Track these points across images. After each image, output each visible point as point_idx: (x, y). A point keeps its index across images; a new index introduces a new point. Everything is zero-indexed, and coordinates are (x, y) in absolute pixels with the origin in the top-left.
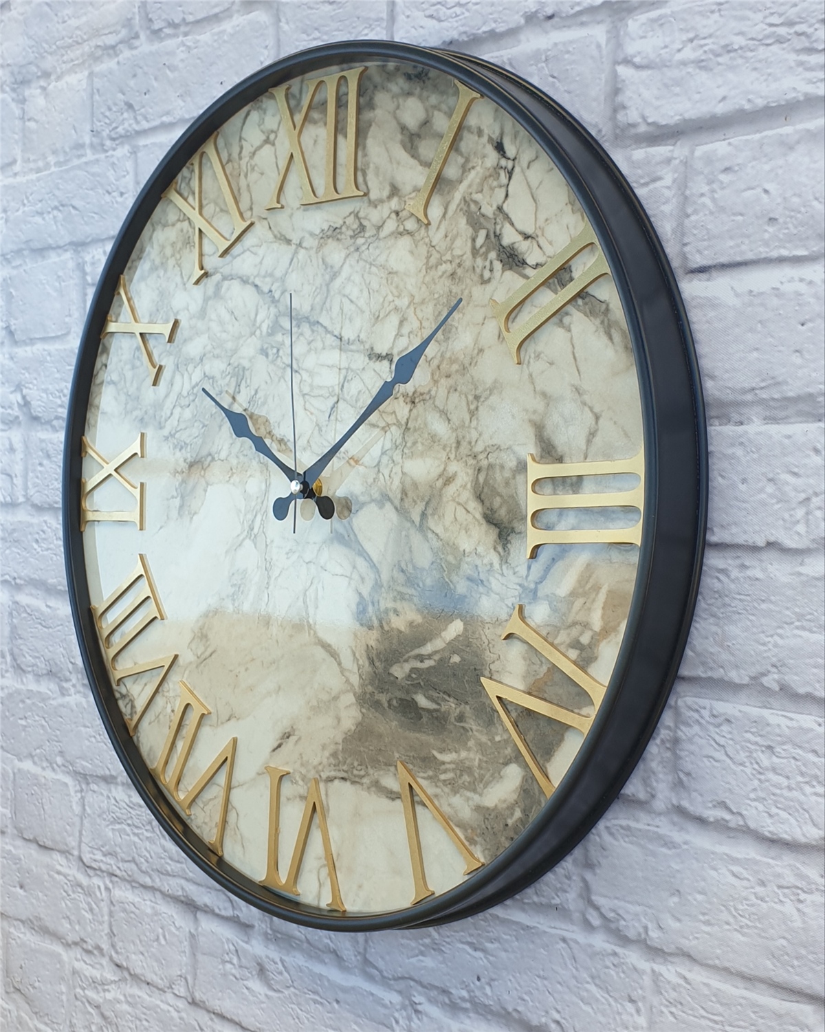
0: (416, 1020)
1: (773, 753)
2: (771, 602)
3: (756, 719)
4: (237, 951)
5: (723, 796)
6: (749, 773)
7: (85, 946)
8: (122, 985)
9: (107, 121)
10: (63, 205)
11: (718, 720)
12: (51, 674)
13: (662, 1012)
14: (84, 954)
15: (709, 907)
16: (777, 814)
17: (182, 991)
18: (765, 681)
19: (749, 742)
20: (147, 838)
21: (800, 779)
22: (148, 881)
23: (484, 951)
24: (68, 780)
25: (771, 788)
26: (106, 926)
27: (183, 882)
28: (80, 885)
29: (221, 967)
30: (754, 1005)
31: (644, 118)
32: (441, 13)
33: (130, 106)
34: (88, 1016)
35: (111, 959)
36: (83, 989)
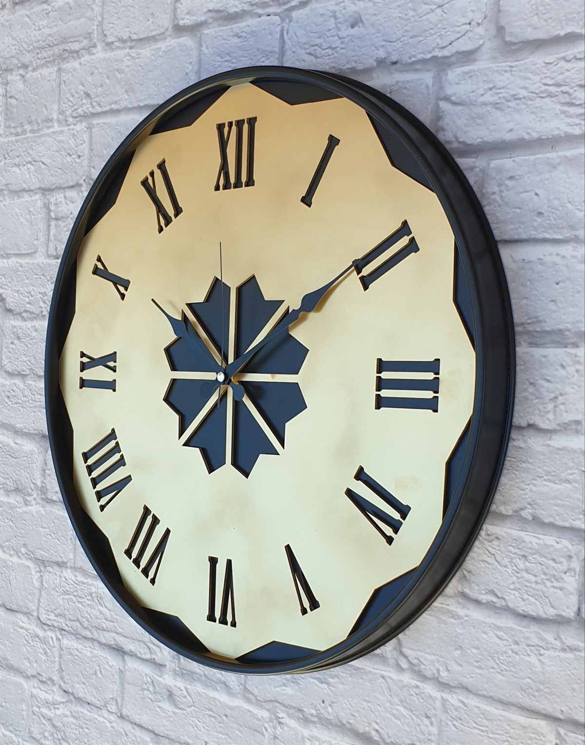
0: (279, 729)
1: (527, 560)
2: (529, 463)
3: (516, 538)
4: (152, 682)
5: (492, 587)
6: (510, 572)
7: (40, 678)
8: (69, 705)
9: (70, 104)
10: (35, 161)
11: (491, 538)
12: (17, 490)
13: (448, 724)
14: (39, 683)
15: (481, 657)
16: (528, 599)
17: (113, 708)
18: (523, 513)
19: (511, 552)
20: (88, 605)
21: (543, 577)
22: (88, 634)
23: (328, 683)
24: (30, 564)
25: (524, 582)
26: (57, 664)
27: (115, 635)
28: (38, 637)
29: (141, 692)
30: (508, 720)
31: (456, 138)
32: (318, 53)
33: (88, 95)
34: (42, 726)
35: (60, 686)
36: (39, 707)
